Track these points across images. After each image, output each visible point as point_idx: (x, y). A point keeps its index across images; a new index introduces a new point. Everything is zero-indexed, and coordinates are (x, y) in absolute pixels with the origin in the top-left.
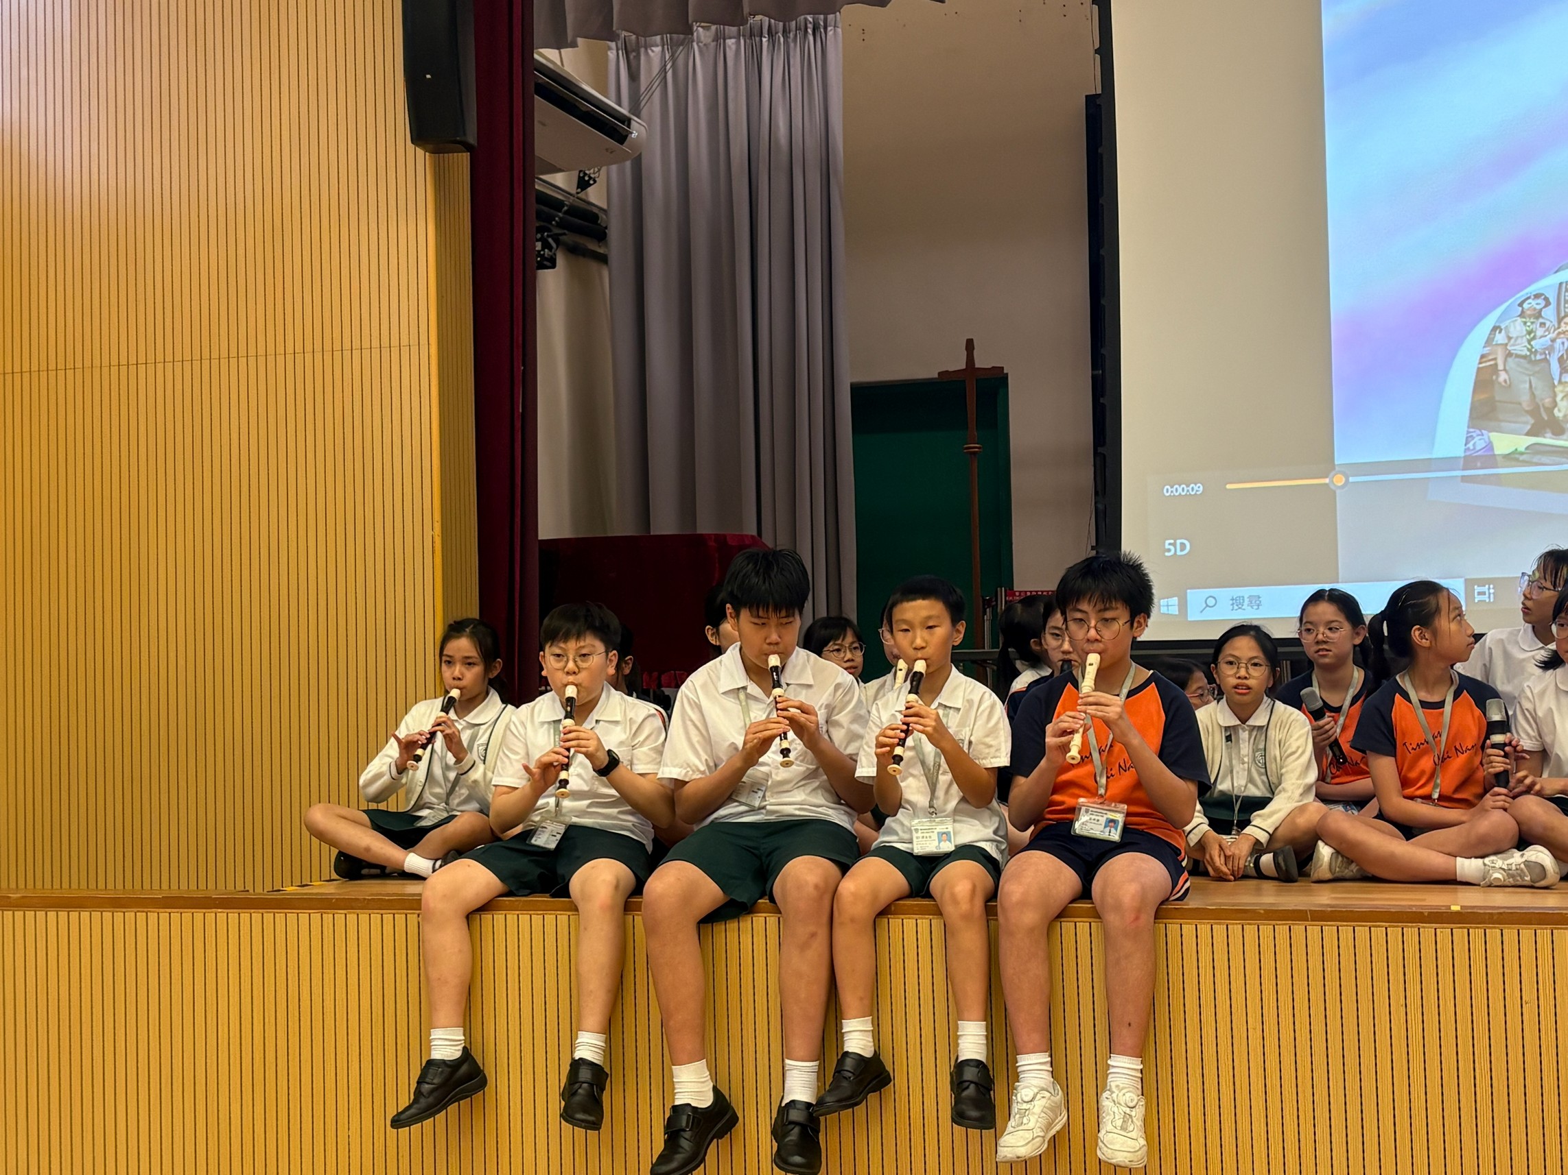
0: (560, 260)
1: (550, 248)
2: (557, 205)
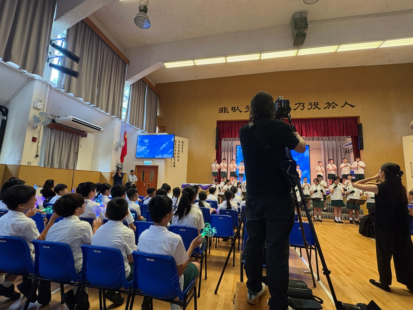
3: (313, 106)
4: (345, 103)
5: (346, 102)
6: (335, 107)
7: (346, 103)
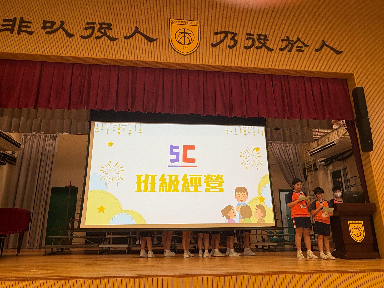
0: (7, 164)
1: (5, 162)
2: (7, 156)
3: (256, 41)
4: (321, 42)
5: (324, 41)
6: (302, 49)
7: (324, 44)
